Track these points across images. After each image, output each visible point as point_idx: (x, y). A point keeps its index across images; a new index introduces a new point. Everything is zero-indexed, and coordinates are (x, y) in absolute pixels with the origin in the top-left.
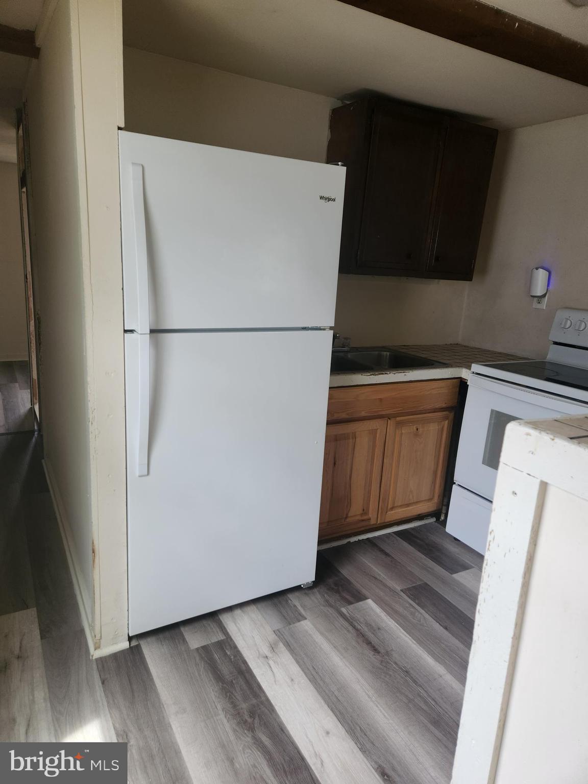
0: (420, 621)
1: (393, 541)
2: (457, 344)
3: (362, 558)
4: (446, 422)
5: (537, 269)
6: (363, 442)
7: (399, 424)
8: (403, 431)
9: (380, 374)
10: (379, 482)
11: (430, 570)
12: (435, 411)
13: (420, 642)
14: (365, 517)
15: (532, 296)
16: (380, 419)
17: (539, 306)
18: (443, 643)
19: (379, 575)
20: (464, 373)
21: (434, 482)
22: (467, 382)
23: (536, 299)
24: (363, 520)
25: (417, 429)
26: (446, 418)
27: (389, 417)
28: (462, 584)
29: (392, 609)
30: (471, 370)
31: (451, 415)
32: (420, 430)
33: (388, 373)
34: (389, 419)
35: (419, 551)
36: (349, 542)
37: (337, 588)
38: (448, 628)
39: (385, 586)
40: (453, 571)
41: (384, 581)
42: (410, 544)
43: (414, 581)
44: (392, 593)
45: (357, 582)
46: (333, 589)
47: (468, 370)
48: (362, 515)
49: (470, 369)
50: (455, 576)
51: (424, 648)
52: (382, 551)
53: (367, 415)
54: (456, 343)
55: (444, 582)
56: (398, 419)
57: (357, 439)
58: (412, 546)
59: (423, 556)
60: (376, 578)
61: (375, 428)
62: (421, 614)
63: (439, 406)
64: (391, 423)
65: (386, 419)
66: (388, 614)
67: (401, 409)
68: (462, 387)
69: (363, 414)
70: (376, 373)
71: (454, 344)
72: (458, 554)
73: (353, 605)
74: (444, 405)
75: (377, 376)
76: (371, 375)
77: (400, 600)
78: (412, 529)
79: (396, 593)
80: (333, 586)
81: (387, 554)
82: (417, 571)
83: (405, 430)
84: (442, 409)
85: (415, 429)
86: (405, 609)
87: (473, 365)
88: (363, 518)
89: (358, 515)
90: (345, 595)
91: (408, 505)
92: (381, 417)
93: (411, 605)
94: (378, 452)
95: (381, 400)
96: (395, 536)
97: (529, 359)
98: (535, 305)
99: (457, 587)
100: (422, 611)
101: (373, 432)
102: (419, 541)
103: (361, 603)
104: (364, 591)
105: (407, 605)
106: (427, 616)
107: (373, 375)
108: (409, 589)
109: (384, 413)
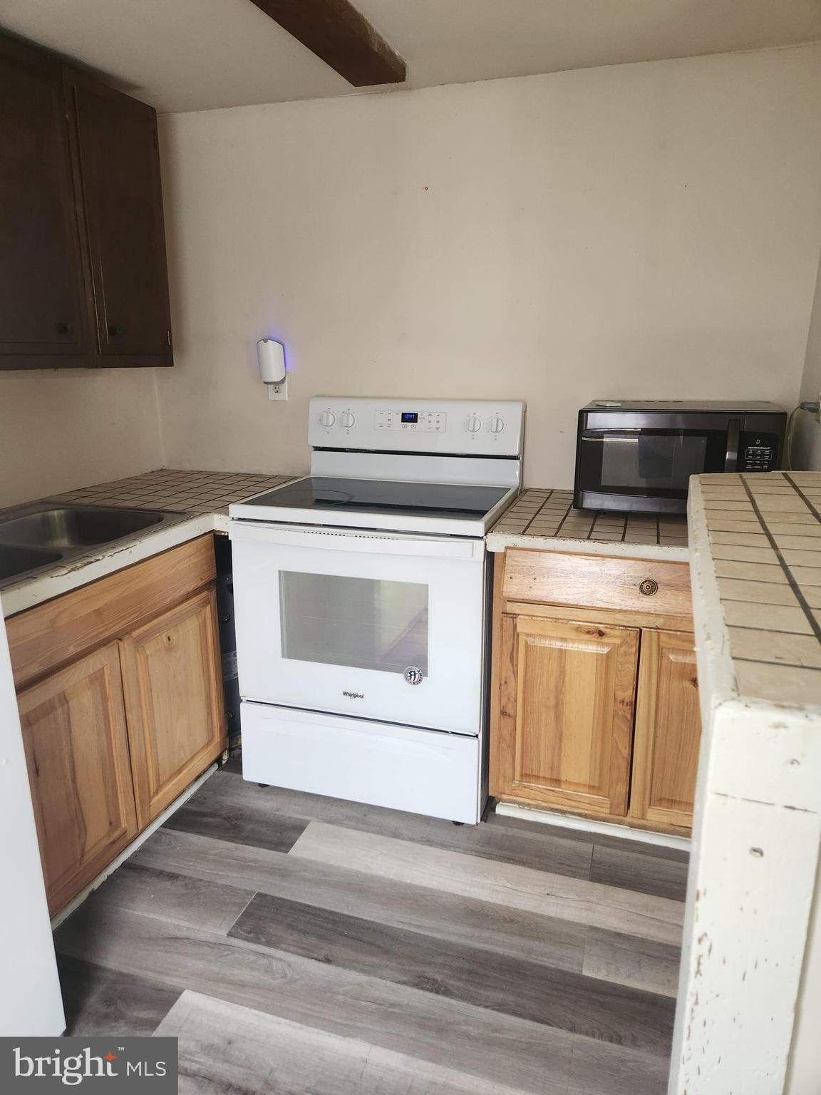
0: (284, 976)
1: (170, 844)
2: (162, 470)
3: (131, 911)
4: (208, 608)
5: (265, 341)
6: (84, 705)
7: (140, 643)
8: (148, 653)
9: (86, 565)
10: (127, 759)
11: (253, 864)
12: (187, 597)
13: (305, 1019)
14: (117, 834)
15: (266, 383)
16: (105, 648)
17: (278, 397)
18: (339, 994)
19: (178, 927)
20: (218, 522)
21: (209, 713)
22: (228, 537)
23: (271, 387)
24: (114, 842)
25: (169, 639)
26: (207, 602)
27: (118, 637)
28: (311, 862)
29: (232, 983)
30: (230, 515)
31: (212, 595)
32: (174, 638)
33: (100, 558)
34: (120, 639)
35: (220, 838)
36: (93, 893)
37: (113, 1008)
38: (331, 958)
39: (198, 943)
40: (284, 845)
41: (192, 935)
42: (199, 833)
43: (240, 901)
44: (216, 951)
45: (146, 969)
46: (106, 1016)
47: (223, 517)
48: (109, 834)
49: (227, 514)
50: (294, 852)
51: (315, 1026)
52: (160, 874)
53: (79, 649)
54: (160, 469)
55: (283, 873)
56: (135, 634)
57: (70, 703)
58: (204, 834)
59: (232, 845)
60: (176, 939)
61: (101, 667)
62: (281, 960)
63: (193, 586)
64: (126, 646)
65: (116, 641)
66: (231, 999)
67: (136, 615)
68: (221, 547)
69: (72, 651)
70: (79, 565)
71: (157, 471)
72: (278, 810)
73: (161, 1025)
74: (200, 583)
75: (81, 571)
76: (70, 572)
77: (236, 955)
78: (190, 801)
79: (223, 948)
80: (104, 1010)
81: (172, 877)
82: (235, 879)
83: (150, 649)
84: (197, 592)
85: (165, 639)
86: (252, 969)
87: (231, 507)
88: (112, 839)
89: (103, 837)
90: (136, 1014)
91: (179, 771)
92: (104, 643)
93: (257, 953)
94: (114, 707)
95: (98, 612)
96: (168, 831)
97: (295, 478)
98: (272, 395)
99: (304, 871)
100: (279, 953)
101: (97, 678)
102: (210, 820)
103: (173, 1011)
104: (170, 981)
105: (252, 958)
106: (292, 958)
107: (73, 570)
108: (240, 924)
109: (107, 634)
